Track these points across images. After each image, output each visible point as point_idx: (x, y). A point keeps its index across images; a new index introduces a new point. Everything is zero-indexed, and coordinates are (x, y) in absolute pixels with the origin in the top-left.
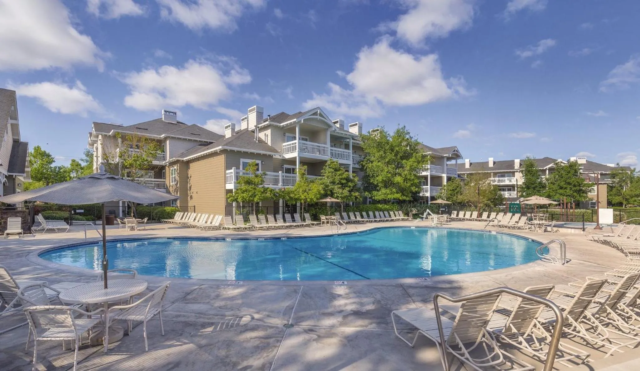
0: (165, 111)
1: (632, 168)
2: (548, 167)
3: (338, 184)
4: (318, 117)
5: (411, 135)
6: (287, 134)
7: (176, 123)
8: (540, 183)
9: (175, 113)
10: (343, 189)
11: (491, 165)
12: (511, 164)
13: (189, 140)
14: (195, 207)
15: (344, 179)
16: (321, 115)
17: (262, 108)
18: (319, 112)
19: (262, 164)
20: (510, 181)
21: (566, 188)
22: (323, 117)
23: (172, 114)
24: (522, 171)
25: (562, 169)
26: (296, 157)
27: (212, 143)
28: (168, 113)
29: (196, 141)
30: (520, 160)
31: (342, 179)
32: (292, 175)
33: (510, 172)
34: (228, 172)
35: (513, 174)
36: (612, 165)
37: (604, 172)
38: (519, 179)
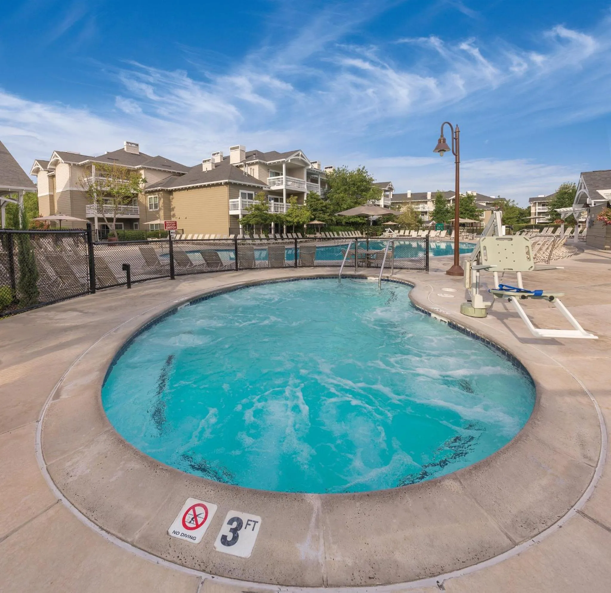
0: (127, 143)
1: (507, 200)
2: (452, 198)
3: (320, 210)
4: (300, 157)
5: (368, 174)
6: (271, 170)
7: (138, 154)
8: (447, 210)
9: (137, 145)
10: (324, 214)
11: (409, 196)
12: (424, 196)
13: (165, 171)
14: (183, 230)
15: (324, 207)
16: (302, 156)
17: (245, 147)
18: (300, 154)
19: (255, 194)
20: (424, 208)
21: (465, 214)
22: (303, 158)
23: (134, 145)
24: (433, 201)
25: (463, 199)
26: (283, 189)
27: (184, 174)
28: (130, 144)
29: (170, 172)
30: (432, 193)
31: (322, 207)
32: (279, 203)
33: (424, 202)
34: (231, 200)
35: (426, 202)
36: (494, 197)
37: (488, 202)
38: (430, 207)
